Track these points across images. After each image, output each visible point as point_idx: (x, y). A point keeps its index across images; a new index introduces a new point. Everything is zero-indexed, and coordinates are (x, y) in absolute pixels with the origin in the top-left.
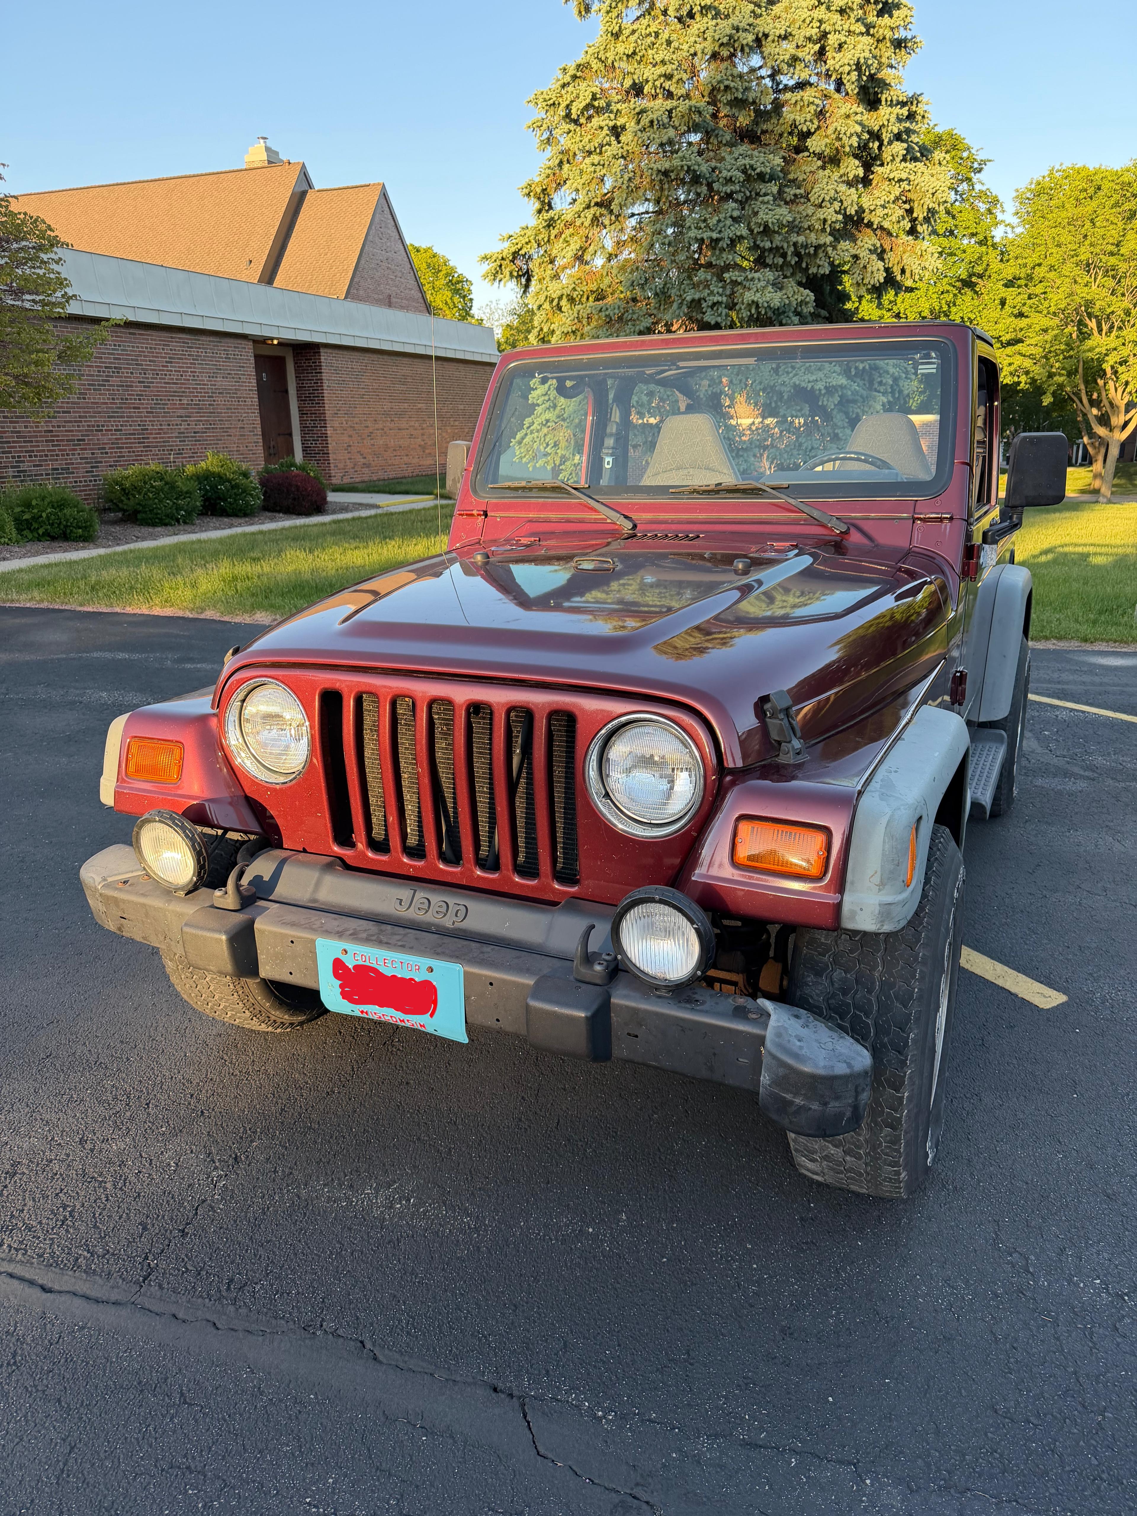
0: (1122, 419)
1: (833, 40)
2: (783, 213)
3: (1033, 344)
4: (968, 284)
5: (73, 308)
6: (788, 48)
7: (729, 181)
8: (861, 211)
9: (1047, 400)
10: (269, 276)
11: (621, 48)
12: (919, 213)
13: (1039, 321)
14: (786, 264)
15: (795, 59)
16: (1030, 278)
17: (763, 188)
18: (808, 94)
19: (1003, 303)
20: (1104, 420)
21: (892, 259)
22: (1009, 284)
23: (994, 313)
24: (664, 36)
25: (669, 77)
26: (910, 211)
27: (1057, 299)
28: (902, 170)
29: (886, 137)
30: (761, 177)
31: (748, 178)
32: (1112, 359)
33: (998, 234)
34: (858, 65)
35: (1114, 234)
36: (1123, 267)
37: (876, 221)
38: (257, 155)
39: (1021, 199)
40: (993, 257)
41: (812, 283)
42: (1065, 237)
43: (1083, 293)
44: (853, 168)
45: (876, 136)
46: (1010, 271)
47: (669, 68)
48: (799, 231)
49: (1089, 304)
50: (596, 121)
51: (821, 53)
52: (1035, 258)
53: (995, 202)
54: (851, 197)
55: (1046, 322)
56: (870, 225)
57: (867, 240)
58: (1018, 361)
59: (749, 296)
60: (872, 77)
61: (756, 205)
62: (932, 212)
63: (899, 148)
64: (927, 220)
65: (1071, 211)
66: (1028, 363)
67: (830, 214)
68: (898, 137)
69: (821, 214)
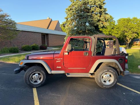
0: (129, 41)
1: (96, 2)
2: (91, 19)
3: (119, 34)
4: (113, 28)
5: (17, 29)
6: (91, 3)
7: (85, 16)
8: (100, 19)
9: (121, 39)
10: (48, 28)
11: (74, 4)
12: (106, 19)
13: (120, 32)
14: (92, 25)
15: (92, 4)
16: (119, 28)
17: (89, 17)
18: (94, 7)
19: (116, 30)
20: (127, 41)
21: (104, 24)
22: (117, 28)
23: (115, 31)
24: (78, 2)
25: (79, 6)
26: (105, 19)
27: (121, 30)
28: (104, 15)
29: (102, 12)
30: (89, 16)
31: (87, 16)
32: (127, 35)
33: (115, 24)
34: (99, 4)
35: (127, 24)
36: (128, 27)
37: (102, 20)
38: (48, 18)
39: (117, 21)
40: (115, 26)
41: (95, 27)
42: (122, 24)
43: (124, 29)
44: (99, 15)
45: (101, 12)
46: (117, 27)
47: (79, 5)
48: (93, 21)
49: (125, 30)
50: (71, 11)
51: (95, 4)
52: (119, 26)
53: (115, 21)
54: (99, 18)
55: (121, 32)
56: (101, 21)
57: (101, 22)
58: (118, 35)
59: (87, 28)
60: (100, 6)
61: (88, 18)
62: (108, 19)
63: (104, 13)
64: (107, 20)
65: (122, 22)
66: (119, 36)
67: (96, 19)
68: (104, 12)
69: (95, 19)
